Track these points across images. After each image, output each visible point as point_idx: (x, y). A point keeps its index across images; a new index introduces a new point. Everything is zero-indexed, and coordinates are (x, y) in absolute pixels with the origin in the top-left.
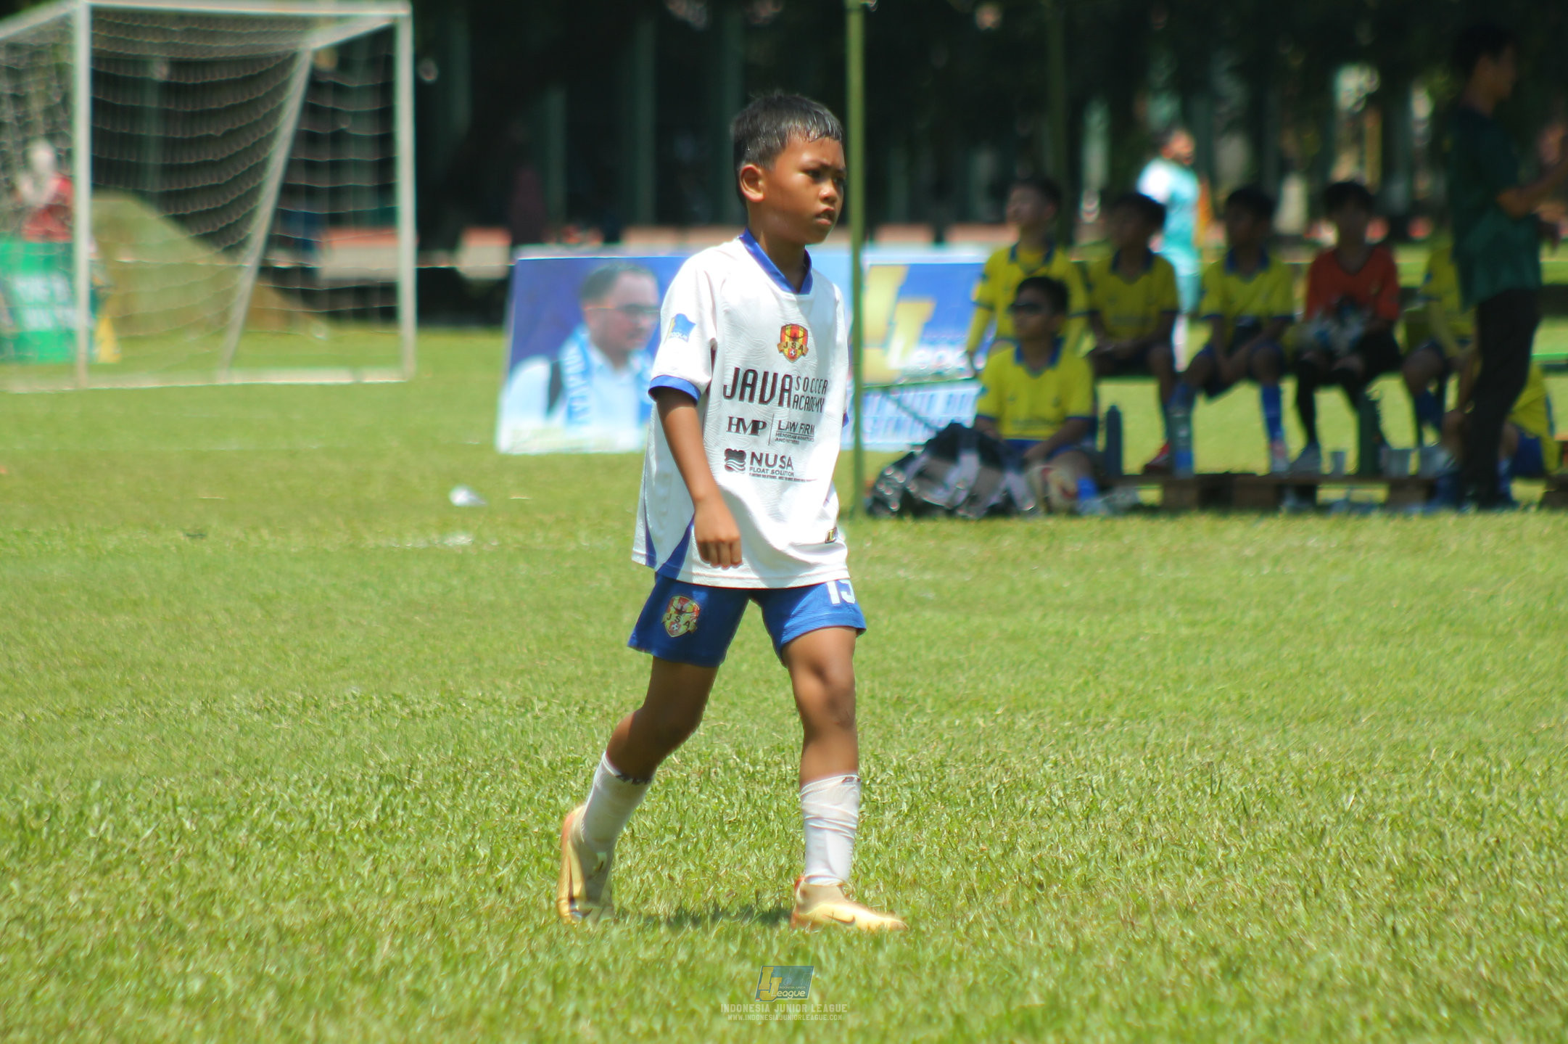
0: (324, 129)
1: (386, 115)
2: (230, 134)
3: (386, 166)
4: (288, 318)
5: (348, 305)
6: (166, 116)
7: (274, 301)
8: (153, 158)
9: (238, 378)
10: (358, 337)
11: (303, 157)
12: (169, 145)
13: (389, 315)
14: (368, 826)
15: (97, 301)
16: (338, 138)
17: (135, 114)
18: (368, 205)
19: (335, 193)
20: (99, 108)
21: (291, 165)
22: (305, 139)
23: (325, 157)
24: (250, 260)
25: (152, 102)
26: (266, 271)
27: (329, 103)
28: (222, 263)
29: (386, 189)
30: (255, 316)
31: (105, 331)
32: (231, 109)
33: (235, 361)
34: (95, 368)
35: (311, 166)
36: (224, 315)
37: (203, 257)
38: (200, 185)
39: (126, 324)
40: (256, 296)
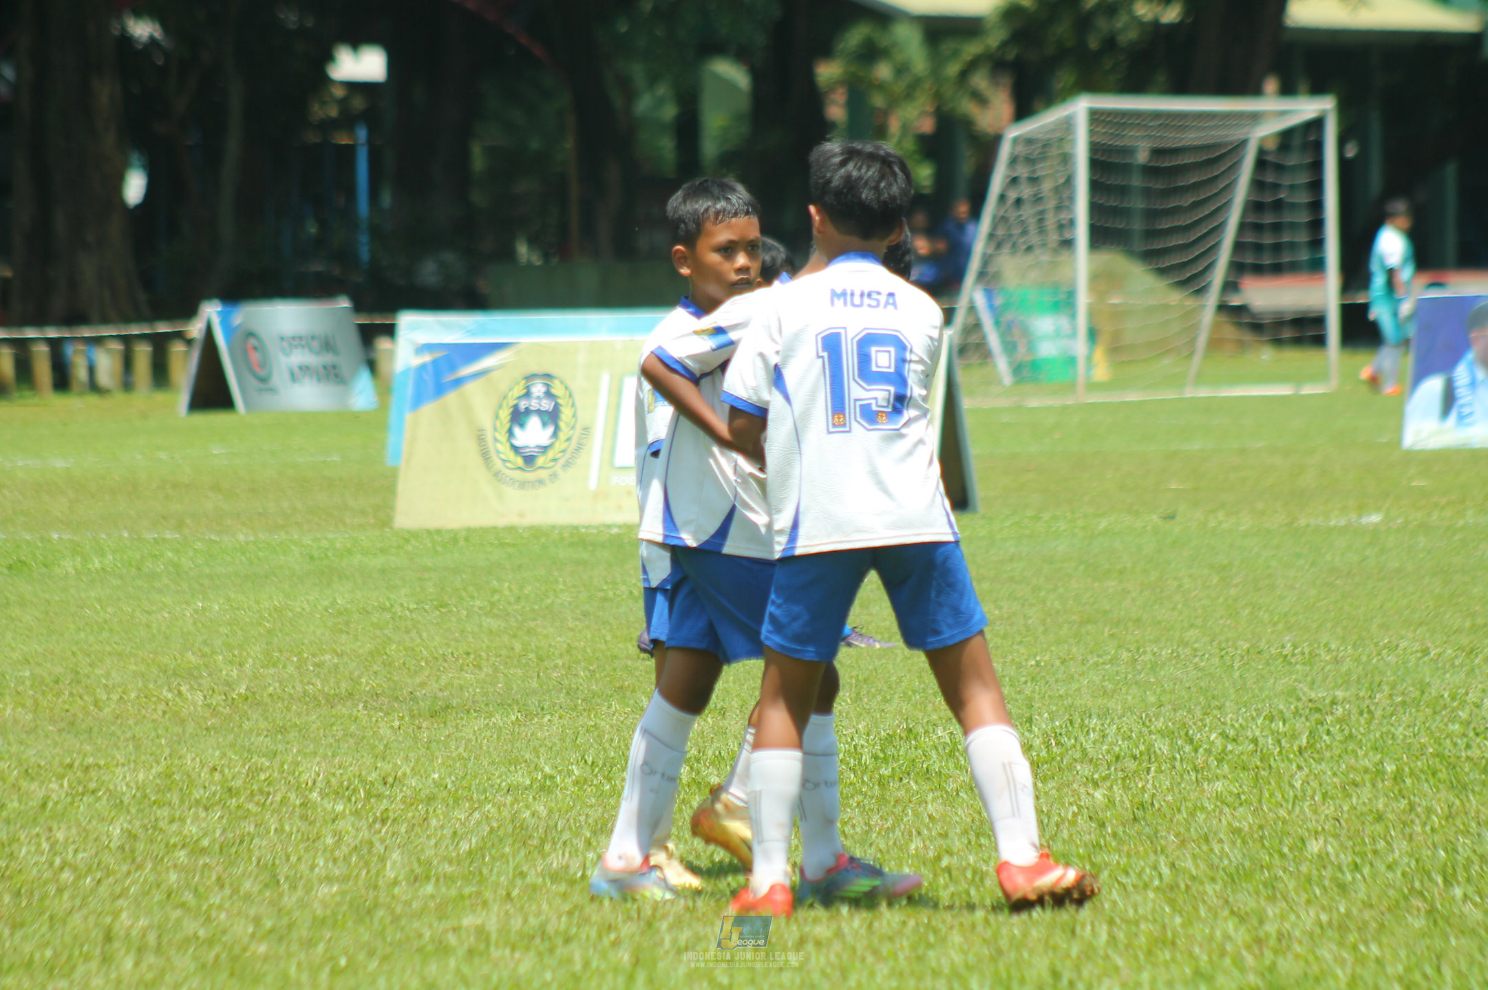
0: (1268, 198)
1: (1317, 186)
2: (1196, 205)
3: (1317, 225)
4: (1241, 345)
5: (1287, 334)
6: (1147, 192)
7: (1230, 332)
8: (1137, 225)
9: (1204, 392)
10: (1296, 358)
11: (1249, 220)
12: (1152, 215)
13: (1319, 341)
14: (1300, 748)
15: (1093, 334)
16: (1278, 205)
17: (1123, 191)
18: (1304, 256)
19: (1277, 248)
20: (1096, 186)
21: (1242, 227)
22: (1254, 207)
23: (1268, 219)
24: (1212, 298)
25: (1136, 181)
26: (1223, 308)
27: (1270, 178)
28: (1190, 303)
29: (1317, 243)
30: (1215, 344)
31: (1099, 355)
32: (1196, 186)
33: (1199, 379)
34: (1092, 386)
35: (1258, 228)
36: (1192, 342)
37: (1176, 298)
38: (1174, 243)
39: (1116, 350)
40: (1216, 327)
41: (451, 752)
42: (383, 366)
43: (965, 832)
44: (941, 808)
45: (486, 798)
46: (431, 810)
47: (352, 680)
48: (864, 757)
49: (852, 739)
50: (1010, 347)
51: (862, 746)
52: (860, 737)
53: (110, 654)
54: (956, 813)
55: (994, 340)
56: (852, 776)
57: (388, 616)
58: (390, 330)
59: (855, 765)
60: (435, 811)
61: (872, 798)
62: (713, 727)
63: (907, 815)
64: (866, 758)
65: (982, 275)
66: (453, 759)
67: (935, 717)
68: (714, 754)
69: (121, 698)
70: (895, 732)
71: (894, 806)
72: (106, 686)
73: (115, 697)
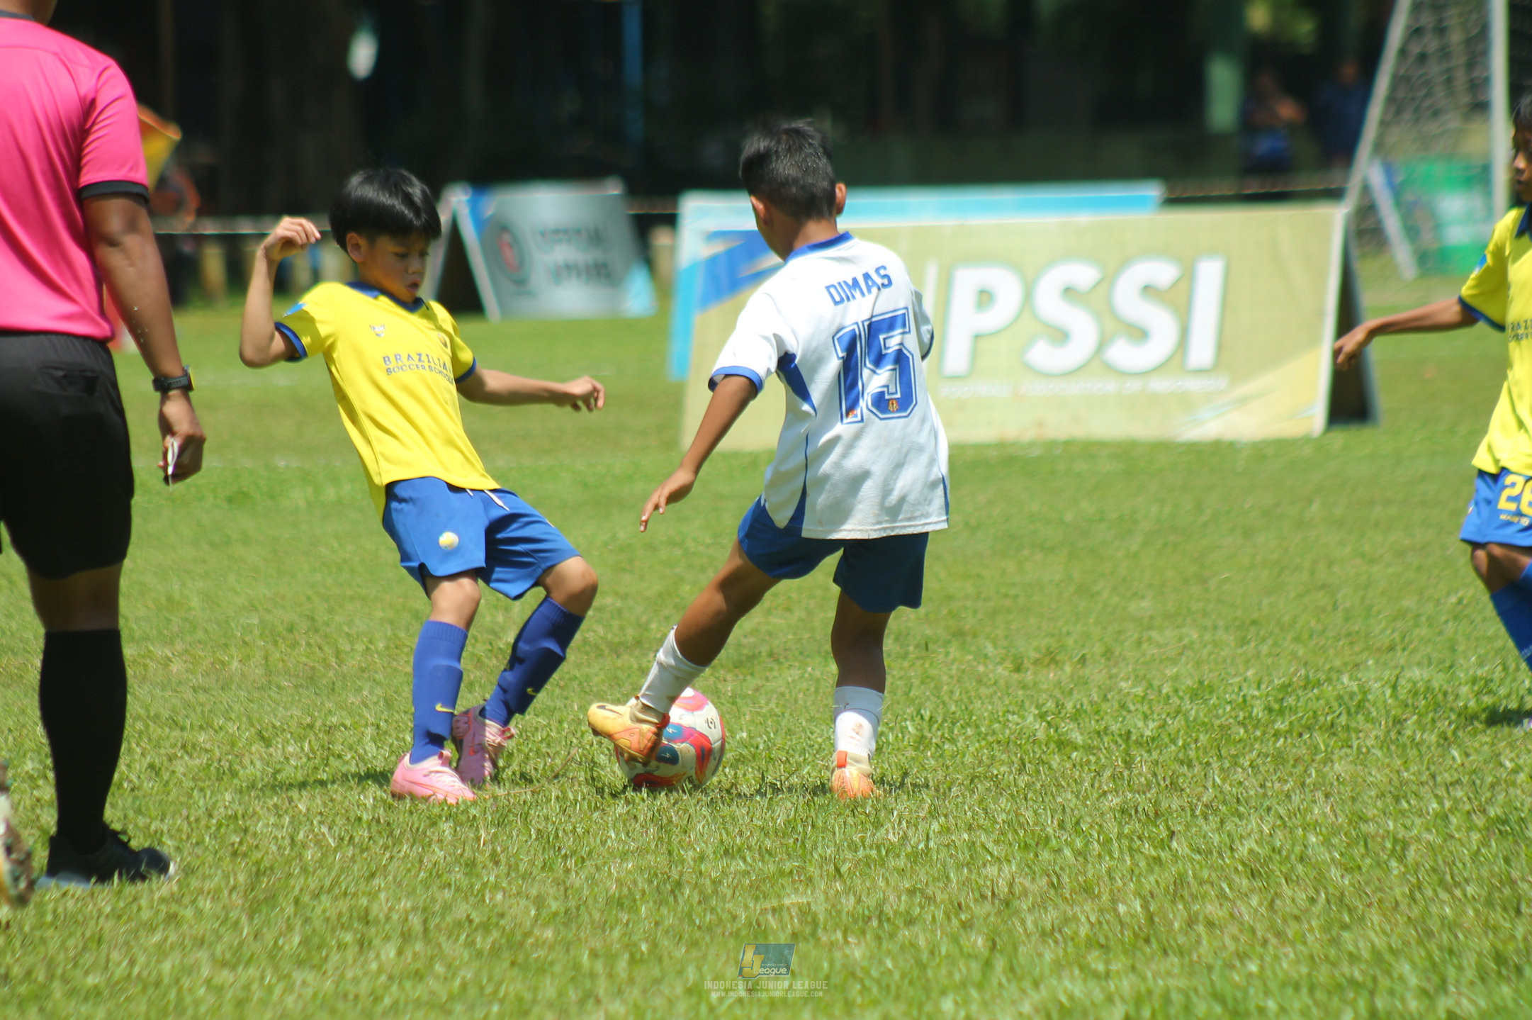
41: (760, 707)
42: (662, 262)
43: (1382, 795)
44: (1351, 768)
45: (805, 760)
46: (740, 774)
47: (639, 625)
48: (1255, 711)
49: (1240, 689)
50: (1412, 231)
51: (1253, 697)
52: (1249, 687)
53: (352, 598)
54: (1370, 774)
55: (1392, 222)
56: (1242, 731)
57: (678, 552)
58: (671, 220)
59: (1245, 718)
60: (744, 775)
61: (1267, 756)
62: (1072, 676)
63: (1310, 776)
64: (1258, 711)
65: (1379, 147)
66: (764, 716)
67: (1338, 663)
68: (1075, 707)
69: (368, 649)
70: (1291, 680)
71: (1294, 766)
72: (348, 635)
73: (360, 647)
